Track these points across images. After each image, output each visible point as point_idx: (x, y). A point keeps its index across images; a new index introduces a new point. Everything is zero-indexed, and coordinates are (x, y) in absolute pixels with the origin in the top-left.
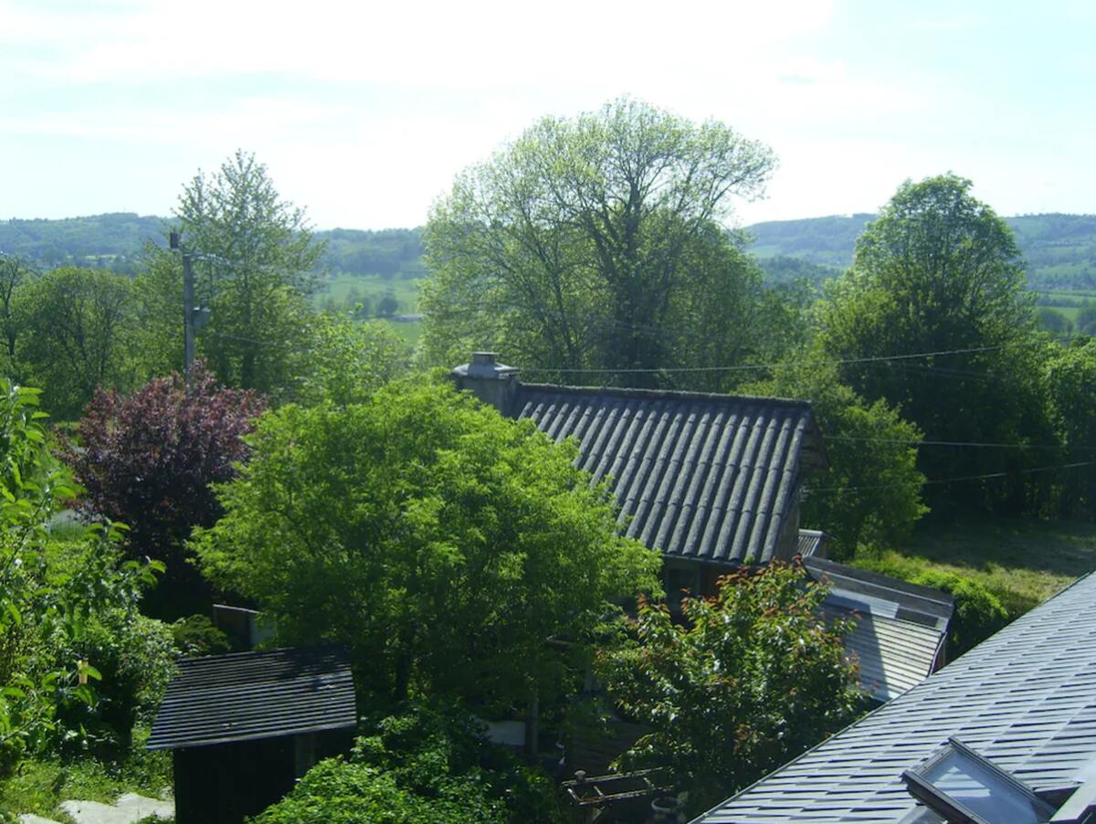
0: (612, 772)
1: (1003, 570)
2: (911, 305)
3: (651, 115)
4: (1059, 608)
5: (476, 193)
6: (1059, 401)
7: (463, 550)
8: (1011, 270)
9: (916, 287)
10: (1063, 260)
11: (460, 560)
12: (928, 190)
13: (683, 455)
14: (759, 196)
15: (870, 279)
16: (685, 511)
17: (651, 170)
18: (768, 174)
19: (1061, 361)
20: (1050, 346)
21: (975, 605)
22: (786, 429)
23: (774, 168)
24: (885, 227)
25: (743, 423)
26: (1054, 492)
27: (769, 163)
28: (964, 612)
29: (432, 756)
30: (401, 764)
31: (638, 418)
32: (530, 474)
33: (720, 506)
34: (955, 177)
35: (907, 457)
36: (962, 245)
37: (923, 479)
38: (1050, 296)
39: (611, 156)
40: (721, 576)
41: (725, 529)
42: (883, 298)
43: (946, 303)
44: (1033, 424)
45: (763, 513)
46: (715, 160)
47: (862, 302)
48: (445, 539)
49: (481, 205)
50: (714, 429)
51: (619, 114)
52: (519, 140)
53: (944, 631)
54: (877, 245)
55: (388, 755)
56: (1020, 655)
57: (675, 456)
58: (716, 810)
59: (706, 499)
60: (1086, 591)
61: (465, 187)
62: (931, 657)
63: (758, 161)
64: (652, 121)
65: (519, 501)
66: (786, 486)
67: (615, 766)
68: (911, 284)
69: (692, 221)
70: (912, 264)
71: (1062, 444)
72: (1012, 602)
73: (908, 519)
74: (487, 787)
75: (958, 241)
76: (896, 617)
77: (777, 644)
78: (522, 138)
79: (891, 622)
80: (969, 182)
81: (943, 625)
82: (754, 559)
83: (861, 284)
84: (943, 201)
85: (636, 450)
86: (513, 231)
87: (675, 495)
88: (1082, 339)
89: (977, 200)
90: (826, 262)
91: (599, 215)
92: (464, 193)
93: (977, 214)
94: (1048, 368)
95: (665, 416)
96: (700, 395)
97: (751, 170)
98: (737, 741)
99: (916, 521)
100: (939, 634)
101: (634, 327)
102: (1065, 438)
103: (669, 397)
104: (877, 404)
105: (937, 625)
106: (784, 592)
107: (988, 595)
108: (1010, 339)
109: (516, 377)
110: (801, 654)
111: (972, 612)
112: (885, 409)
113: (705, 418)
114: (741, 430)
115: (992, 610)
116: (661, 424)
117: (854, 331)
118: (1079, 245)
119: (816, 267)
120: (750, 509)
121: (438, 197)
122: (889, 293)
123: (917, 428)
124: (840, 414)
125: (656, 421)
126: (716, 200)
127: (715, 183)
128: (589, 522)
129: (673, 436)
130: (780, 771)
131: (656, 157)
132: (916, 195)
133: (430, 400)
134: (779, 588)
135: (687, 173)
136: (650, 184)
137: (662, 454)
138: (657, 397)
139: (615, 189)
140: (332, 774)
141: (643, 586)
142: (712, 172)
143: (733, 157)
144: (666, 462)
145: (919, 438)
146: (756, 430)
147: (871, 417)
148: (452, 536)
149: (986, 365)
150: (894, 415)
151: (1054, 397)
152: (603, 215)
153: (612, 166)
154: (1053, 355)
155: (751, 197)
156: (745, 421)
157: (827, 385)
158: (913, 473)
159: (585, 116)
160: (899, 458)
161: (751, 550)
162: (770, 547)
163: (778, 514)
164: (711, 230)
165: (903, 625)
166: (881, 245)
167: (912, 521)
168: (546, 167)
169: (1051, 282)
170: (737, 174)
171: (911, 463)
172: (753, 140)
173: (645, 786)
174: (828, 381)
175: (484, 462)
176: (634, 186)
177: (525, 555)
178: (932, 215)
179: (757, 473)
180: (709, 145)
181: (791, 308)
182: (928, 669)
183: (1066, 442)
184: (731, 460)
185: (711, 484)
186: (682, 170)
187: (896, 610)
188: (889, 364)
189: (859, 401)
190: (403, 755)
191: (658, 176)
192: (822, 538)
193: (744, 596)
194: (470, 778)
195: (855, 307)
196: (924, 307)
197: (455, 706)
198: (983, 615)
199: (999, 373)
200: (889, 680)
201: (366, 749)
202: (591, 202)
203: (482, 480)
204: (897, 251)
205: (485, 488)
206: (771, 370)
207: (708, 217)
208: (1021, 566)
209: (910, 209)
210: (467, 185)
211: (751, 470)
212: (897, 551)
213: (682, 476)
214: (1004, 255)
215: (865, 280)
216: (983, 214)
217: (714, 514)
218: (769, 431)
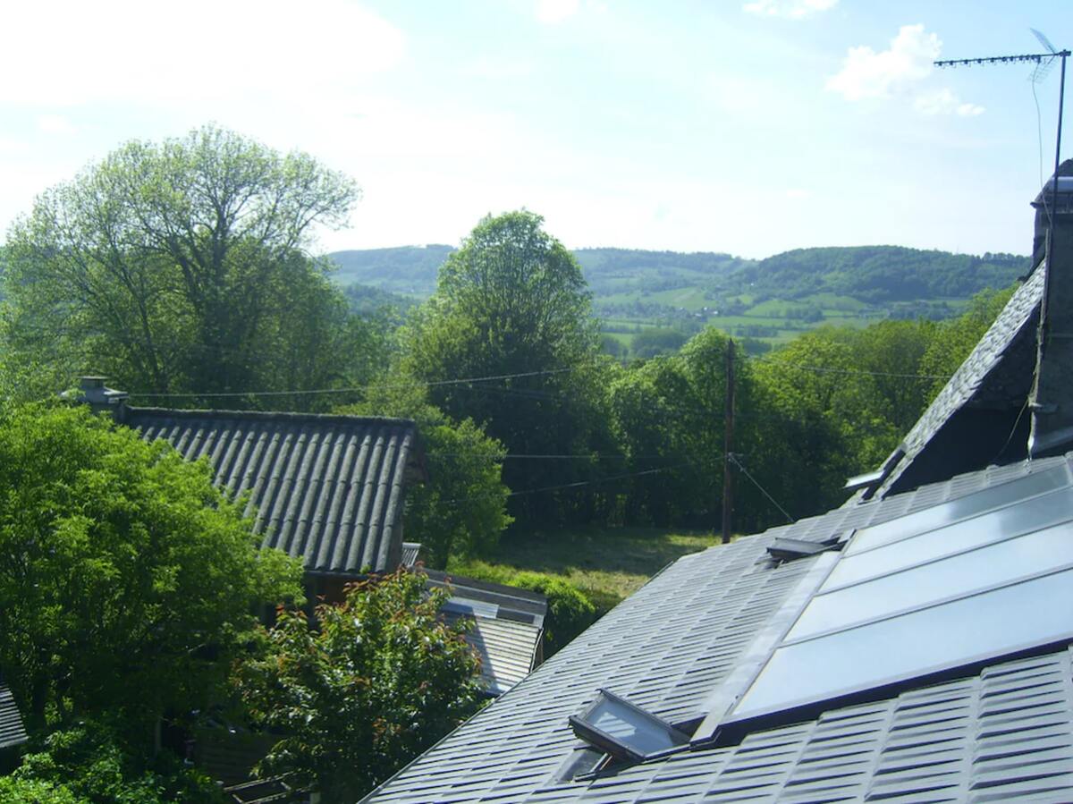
0: (254, 778)
1: (580, 573)
2: (491, 331)
3: (237, 143)
4: (655, 590)
5: (59, 215)
6: (622, 418)
7: (117, 565)
8: (579, 299)
9: (494, 315)
10: (618, 291)
11: (116, 574)
12: (506, 224)
13: (296, 473)
14: (343, 225)
15: (452, 306)
16: (300, 526)
17: (238, 198)
18: (352, 204)
19: (622, 381)
20: (613, 368)
21: (566, 602)
22: (392, 446)
23: (358, 199)
24: (466, 257)
25: (351, 442)
26: (619, 501)
27: (353, 195)
28: (556, 609)
29: (106, 765)
30: (72, 776)
31: (249, 440)
32: (173, 491)
33: (334, 521)
34: (527, 212)
35: (493, 471)
36: (535, 276)
37: (507, 492)
38: (608, 323)
39: (197, 182)
40: (348, 584)
41: (340, 542)
42: (465, 324)
43: (522, 329)
44: (601, 440)
45: (375, 525)
46: (300, 190)
47: (445, 329)
48: (99, 556)
49: (64, 227)
50: (324, 448)
51: (206, 141)
52: (104, 162)
53: (540, 627)
54: (459, 275)
55: (59, 770)
56: (631, 630)
57: (288, 475)
58: (390, 782)
59: (320, 515)
60: (675, 575)
61: (47, 209)
62: (532, 651)
63: (342, 191)
64: (239, 150)
65: (166, 516)
66: (395, 500)
67: (256, 771)
68: (490, 311)
69: (279, 249)
70: (491, 292)
71: (625, 456)
72: (596, 599)
73: (495, 529)
74: (161, 790)
75: (532, 271)
76: (497, 617)
77: (406, 643)
78: (107, 160)
79: (493, 622)
80: (541, 218)
81: (539, 621)
82: (369, 569)
83: (444, 310)
84: (518, 235)
85: (249, 470)
86: (98, 256)
87: (290, 512)
88: (638, 362)
89: (548, 234)
90: (401, 290)
91: (185, 241)
92: (46, 216)
93: (548, 248)
94: (612, 388)
95: (276, 436)
96: (308, 416)
97: (336, 200)
98: (376, 734)
99: (502, 531)
100: (537, 630)
101: (223, 352)
102: (628, 451)
103: (276, 419)
104: (464, 423)
105: (535, 622)
106: (408, 596)
107: (577, 593)
108: (578, 361)
109: (125, 402)
110: (428, 651)
111: (564, 610)
112: (472, 427)
113: (315, 438)
114: (350, 448)
115: (581, 606)
116: (273, 444)
117: (438, 355)
118: (632, 277)
119: (392, 295)
120: (362, 522)
121: (18, 219)
122: (470, 320)
123: (501, 444)
124: (429, 434)
125: (267, 442)
126: (300, 229)
127: (301, 212)
128: (235, 534)
129: (285, 455)
130: (441, 744)
131: (241, 186)
132: (496, 228)
133: (69, 422)
134: (404, 592)
135: (273, 202)
136: (236, 212)
137: (275, 473)
138: (267, 419)
139: (202, 216)
140: (8, 792)
141: (286, 593)
142: (298, 201)
143: (318, 187)
144: (279, 481)
145: (502, 454)
146: (364, 448)
147: (459, 436)
148: (104, 552)
149: (559, 386)
150: (479, 433)
151: (617, 415)
152: (189, 242)
153: (198, 193)
154: (615, 376)
155: (336, 226)
156: (354, 439)
157: (417, 407)
158: (499, 486)
159: (170, 142)
160: (485, 472)
161: (366, 561)
162: (384, 556)
163: (390, 526)
164: (297, 257)
165: (503, 624)
166: (462, 274)
167: (499, 531)
168: (131, 191)
169: (608, 310)
170: (322, 203)
171: (497, 477)
172: (336, 171)
173: (283, 789)
174: (418, 403)
175: (129, 479)
176: (220, 213)
177: (178, 567)
178: (509, 247)
179: (367, 488)
180: (294, 175)
181: (376, 334)
182: (530, 661)
183: (629, 455)
184: (342, 476)
185: (324, 499)
186: (270, 198)
187: (496, 611)
188: (471, 386)
189: (447, 420)
190: (74, 768)
191: (245, 204)
192: (421, 550)
193: (373, 601)
194: (143, 783)
195: (439, 333)
196: (503, 333)
197: (119, 716)
198: (574, 611)
199: (570, 394)
200: (497, 674)
201: (34, 765)
202: (177, 227)
203: (130, 498)
204: (477, 280)
205: (134, 505)
206: (364, 393)
207: (294, 246)
208: (596, 569)
209: (489, 242)
210: (49, 207)
211: (361, 485)
212: (484, 561)
213: (296, 493)
214: (573, 285)
215: (448, 309)
216: (554, 247)
217: (329, 528)
218: (377, 449)
